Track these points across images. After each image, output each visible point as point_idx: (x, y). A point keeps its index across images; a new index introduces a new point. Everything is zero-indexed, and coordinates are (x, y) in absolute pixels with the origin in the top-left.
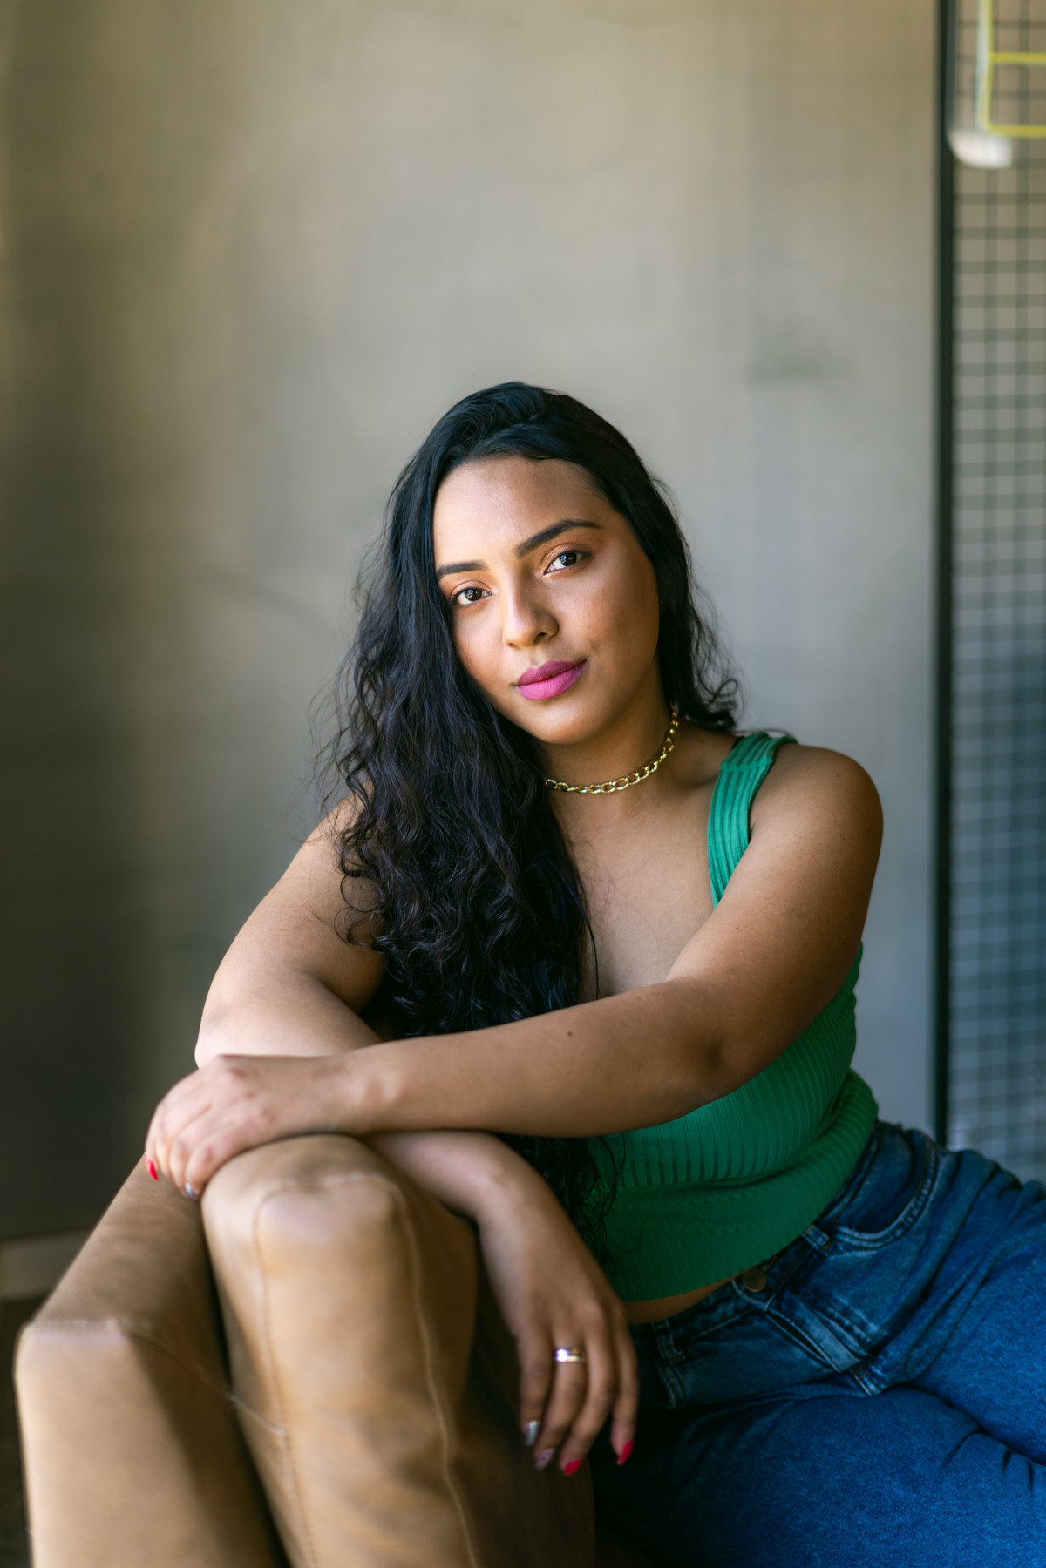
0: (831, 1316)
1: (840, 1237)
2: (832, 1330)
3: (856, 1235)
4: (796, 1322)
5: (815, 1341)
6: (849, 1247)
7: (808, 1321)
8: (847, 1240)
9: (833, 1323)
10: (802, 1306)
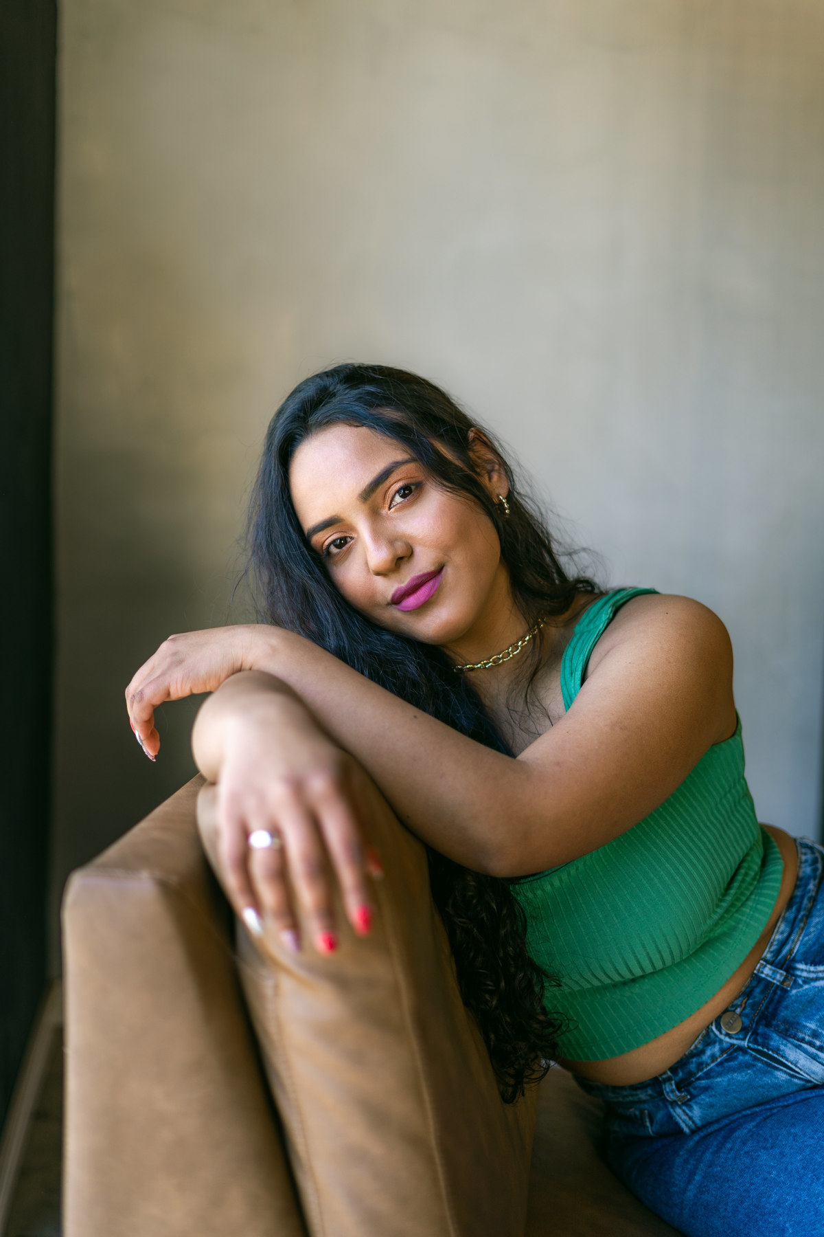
0: (803, 1040)
1: (798, 973)
2: (806, 1052)
3: (812, 968)
4: (773, 1051)
5: (792, 1063)
6: (807, 981)
7: (782, 1047)
8: (805, 974)
9: (805, 1046)
10: (774, 1035)
